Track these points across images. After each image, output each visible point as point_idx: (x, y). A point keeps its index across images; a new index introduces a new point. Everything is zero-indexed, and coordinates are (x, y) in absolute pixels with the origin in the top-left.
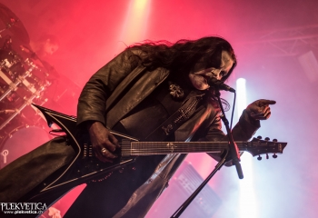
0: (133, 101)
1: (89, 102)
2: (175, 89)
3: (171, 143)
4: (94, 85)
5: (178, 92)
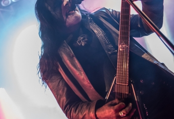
0: (83, 79)
2: (80, 42)
3: (120, 46)
5: (83, 39)
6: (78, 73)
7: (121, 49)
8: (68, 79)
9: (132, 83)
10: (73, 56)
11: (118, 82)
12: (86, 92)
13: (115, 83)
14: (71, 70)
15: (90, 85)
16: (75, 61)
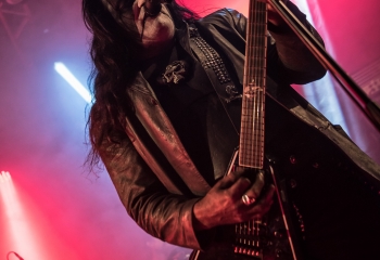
0: (175, 149)
1: (162, 222)
2: (170, 75)
3: (246, 89)
4: (141, 211)
5: (176, 70)
6: (164, 137)
7: (248, 96)
8: (145, 149)
9: (271, 163)
10: (155, 103)
11: (242, 162)
12: (181, 175)
13: (236, 164)
14: (152, 130)
15: (190, 161)
16: (158, 112)
